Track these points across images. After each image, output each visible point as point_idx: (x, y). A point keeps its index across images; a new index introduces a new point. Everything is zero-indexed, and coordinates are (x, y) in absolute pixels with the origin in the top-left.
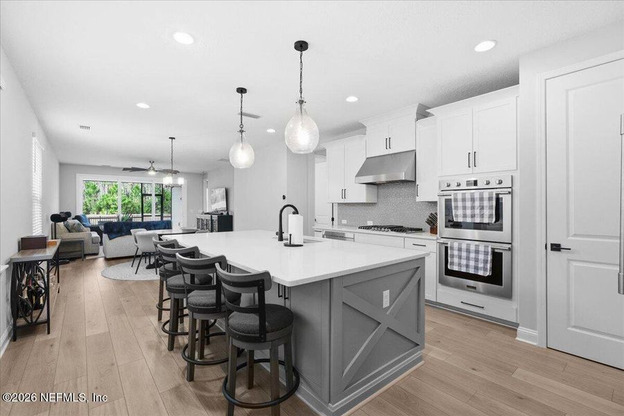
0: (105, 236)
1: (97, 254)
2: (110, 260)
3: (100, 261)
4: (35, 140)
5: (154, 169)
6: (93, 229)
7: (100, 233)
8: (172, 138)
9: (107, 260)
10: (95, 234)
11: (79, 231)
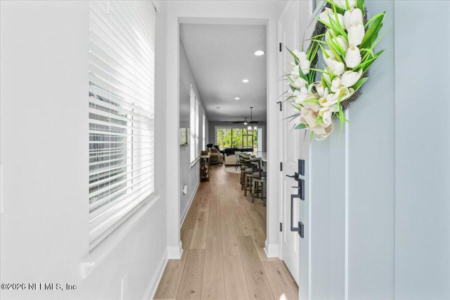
0: (225, 154)
1: (222, 163)
2: (227, 166)
3: (224, 166)
4: (203, 116)
5: (246, 122)
6: (221, 152)
7: (223, 154)
8: (251, 108)
9: (226, 165)
10: (222, 154)
11: (216, 152)
